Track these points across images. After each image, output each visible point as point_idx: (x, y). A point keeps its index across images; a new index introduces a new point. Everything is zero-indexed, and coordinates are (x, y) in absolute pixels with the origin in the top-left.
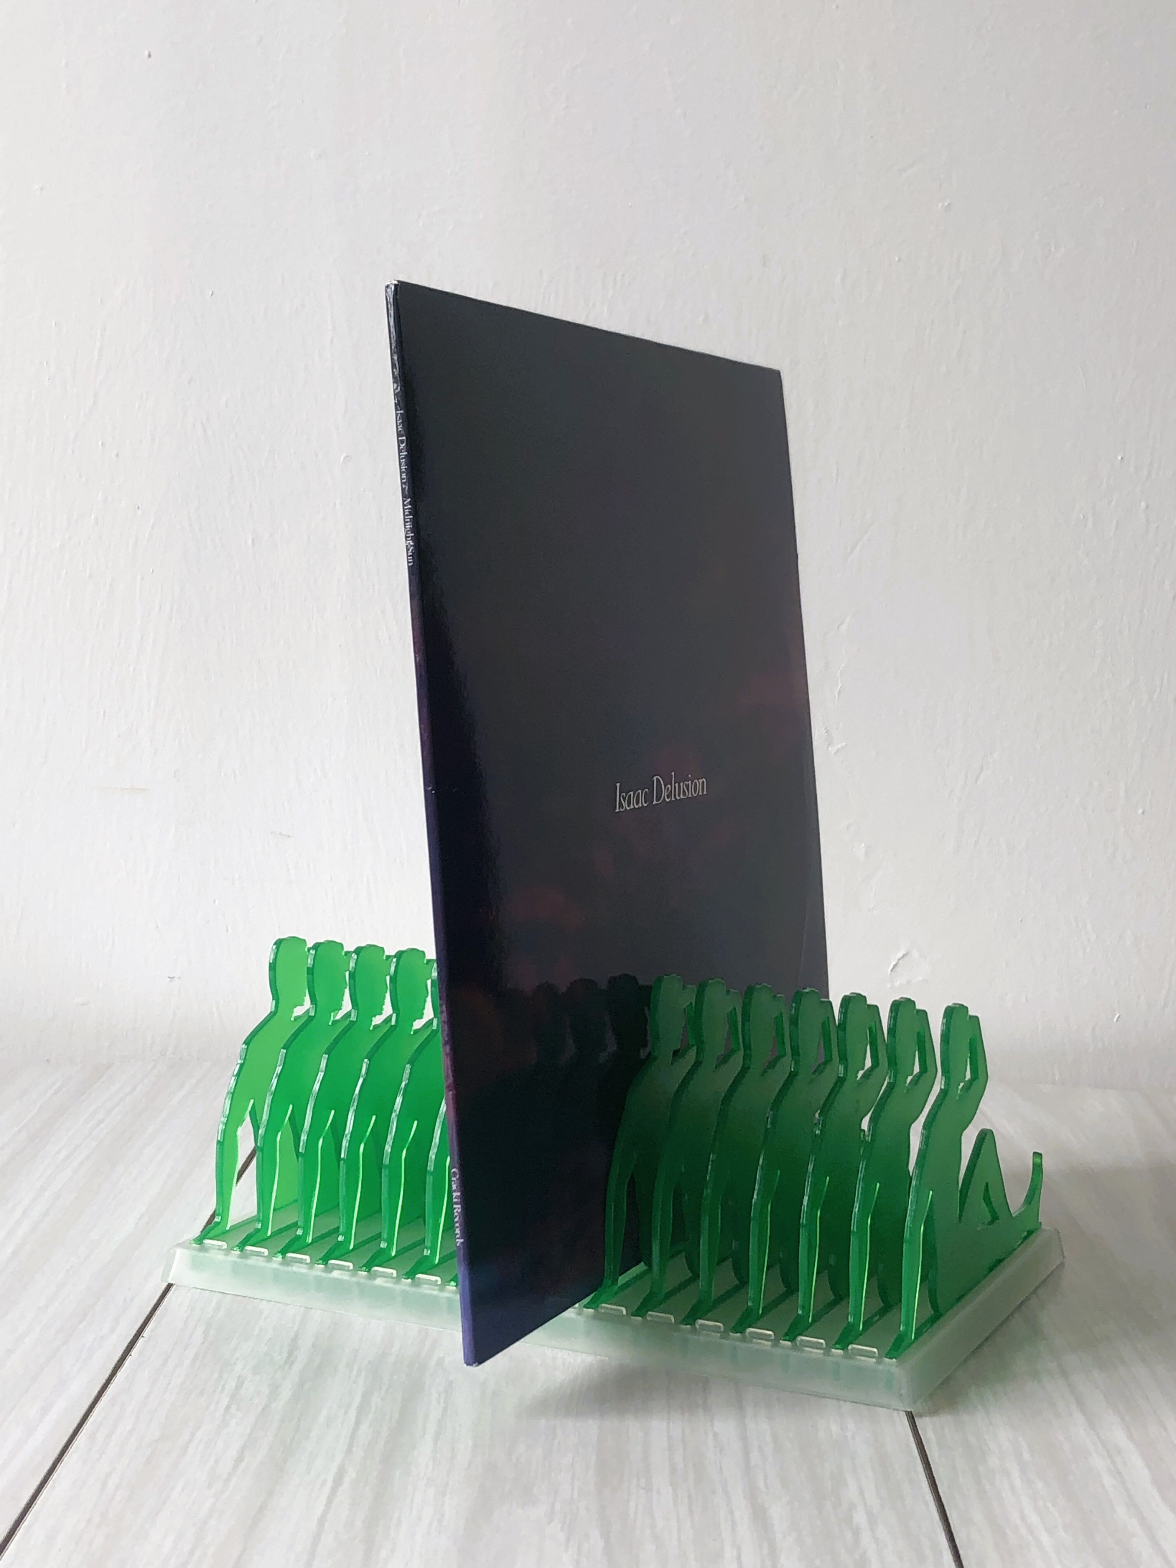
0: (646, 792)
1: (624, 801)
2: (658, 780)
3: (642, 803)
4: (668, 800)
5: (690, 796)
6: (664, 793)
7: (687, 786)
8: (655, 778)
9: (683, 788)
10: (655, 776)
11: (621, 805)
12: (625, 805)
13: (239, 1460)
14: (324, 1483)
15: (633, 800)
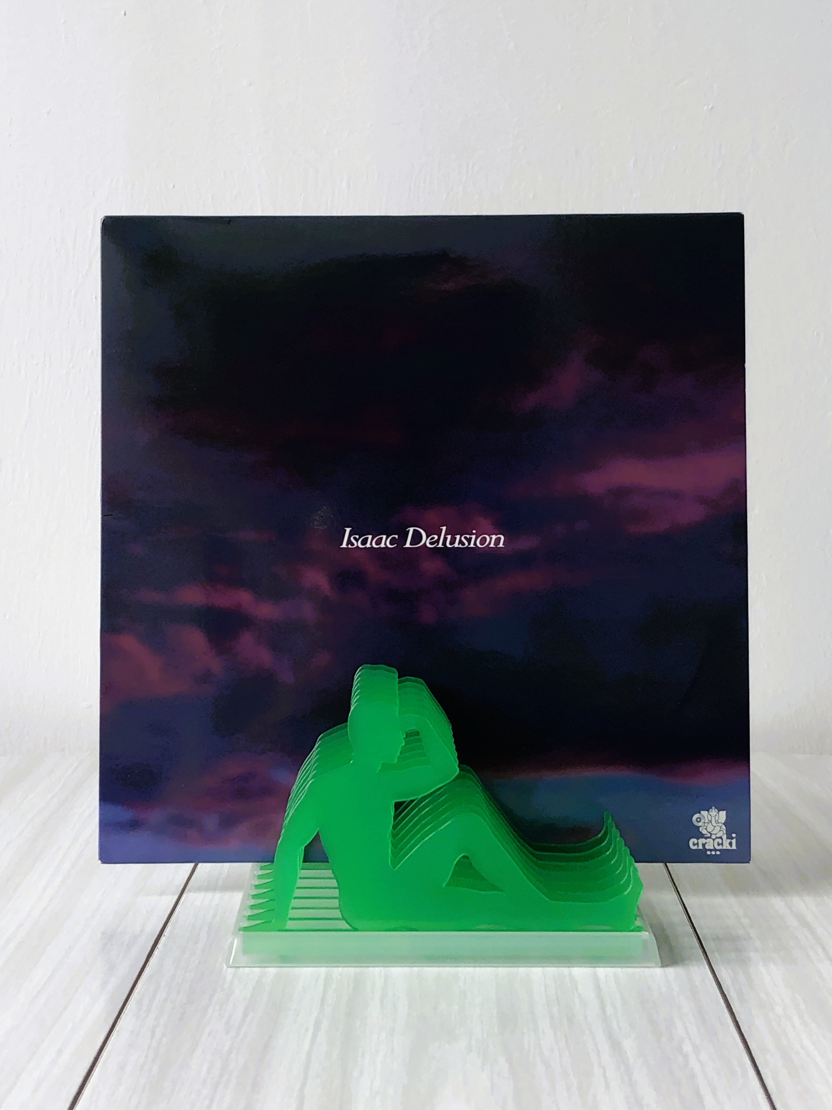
0: (394, 538)
1: (357, 540)
2: (416, 531)
3: (386, 545)
5: (472, 546)
7: (469, 539)
8: (411, 529)
9: (460, 540)
11: (350, 543)
13: (245, 1015)
14: (307, 1030)
15: (371, 541)
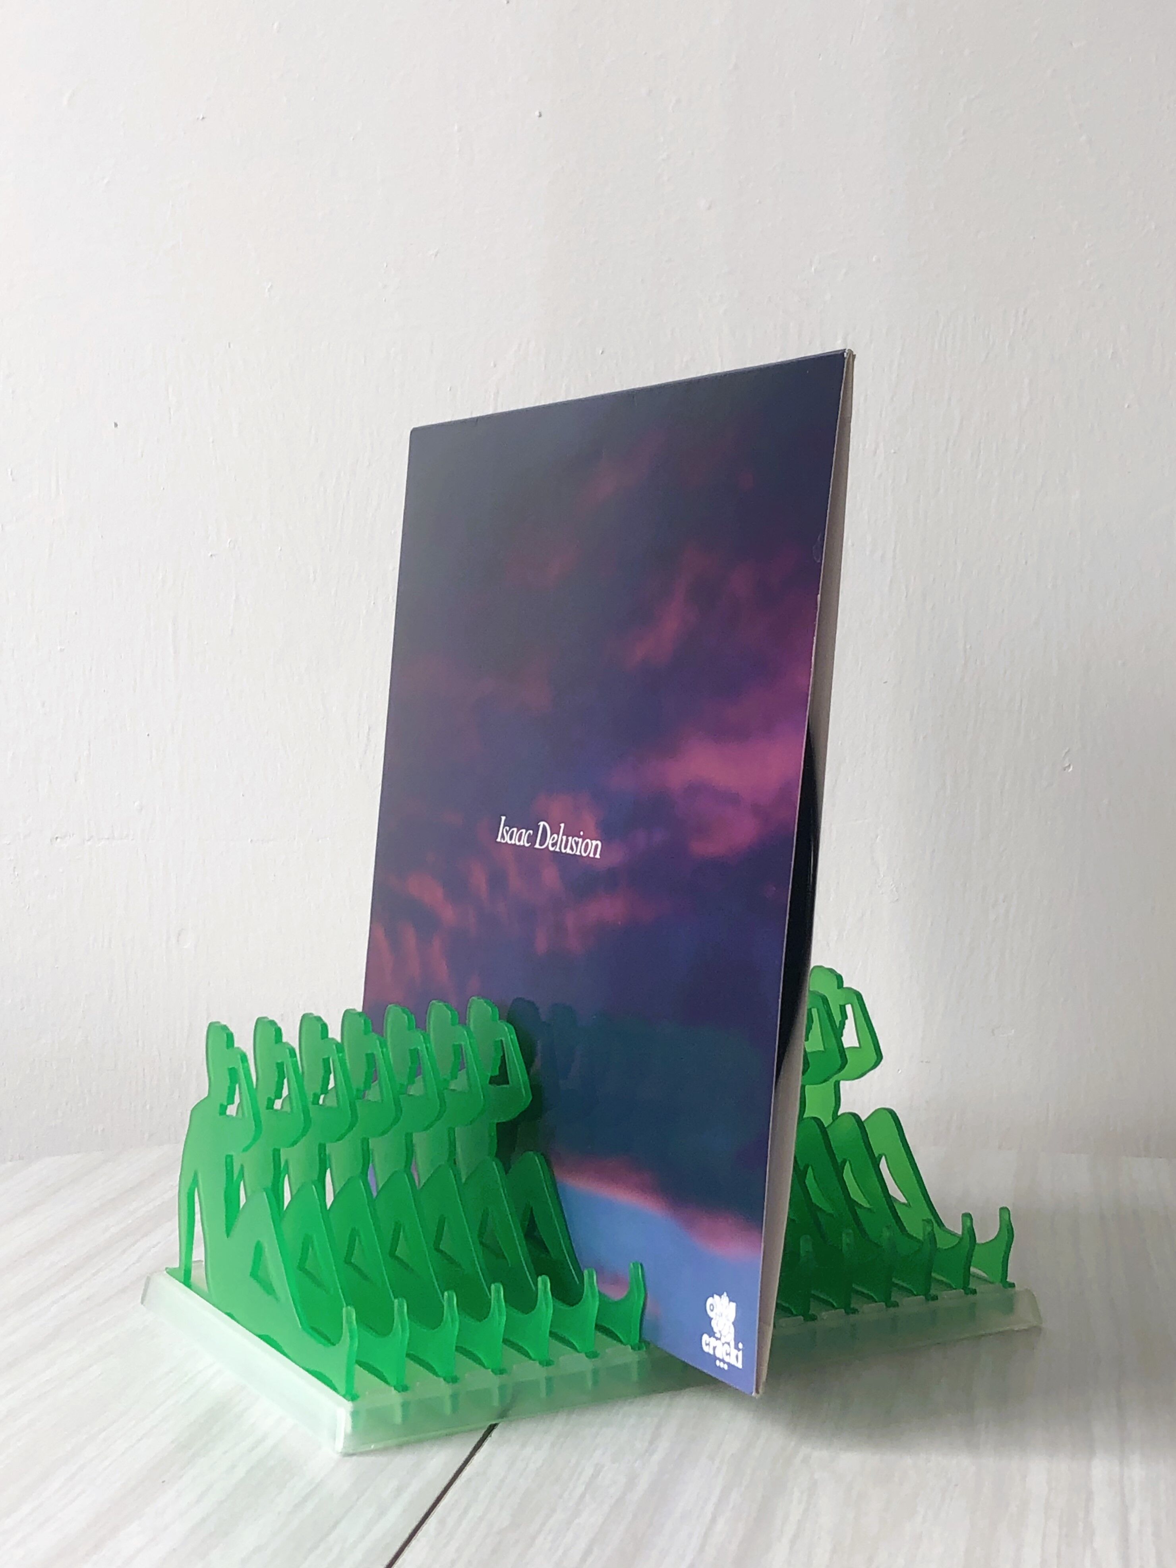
0: (530, 834)
1: (507, 833)
2: (544, 827)
3: (524, 842)
4: (551, 849)
5: (578, 853)
6: (549, 841)
7: (577, 843)
8: (542, 824)
9: (571, 844)
10: (542, 821)
11: (503, 837)
12: (507, 838)
15: (516, 836)
